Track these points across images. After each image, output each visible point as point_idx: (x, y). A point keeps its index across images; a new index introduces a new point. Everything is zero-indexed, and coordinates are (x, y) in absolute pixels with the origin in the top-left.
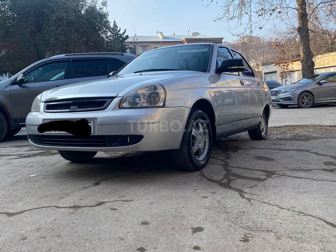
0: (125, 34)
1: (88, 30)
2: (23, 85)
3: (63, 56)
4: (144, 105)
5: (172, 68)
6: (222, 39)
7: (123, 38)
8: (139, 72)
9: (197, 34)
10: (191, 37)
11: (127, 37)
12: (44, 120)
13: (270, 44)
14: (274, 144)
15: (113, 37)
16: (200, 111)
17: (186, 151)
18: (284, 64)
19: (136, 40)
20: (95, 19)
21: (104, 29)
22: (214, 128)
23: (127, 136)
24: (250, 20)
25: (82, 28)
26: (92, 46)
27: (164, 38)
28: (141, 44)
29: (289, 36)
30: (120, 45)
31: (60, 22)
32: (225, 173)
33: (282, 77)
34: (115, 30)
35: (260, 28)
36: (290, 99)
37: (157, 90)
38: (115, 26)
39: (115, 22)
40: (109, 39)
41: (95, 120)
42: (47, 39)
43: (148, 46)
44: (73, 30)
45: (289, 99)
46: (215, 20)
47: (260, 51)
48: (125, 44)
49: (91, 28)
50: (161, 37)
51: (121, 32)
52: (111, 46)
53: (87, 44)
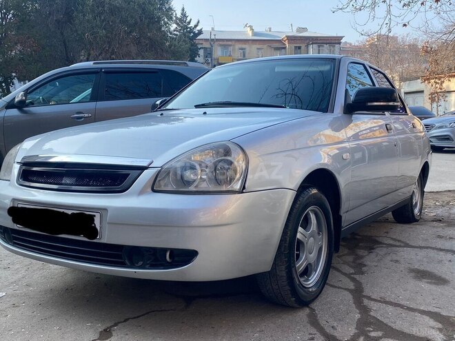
0: (198, 28)
1: (141, 21)
2: (25, 109)
3: (90, 64)
4: (204, 186)
5: (261, 103)
6: (342, 38)
7: (194, 33)
8: (203, 106)
9: (305, 29)
10: (295, 33)
11: (200, 32)
12: (14, 200)
13: (413, 47)
14: (440, 237)
15: (179, 31)
16: (314, 191)
17: (284, 274)
18: (437, 81)
19: (213, 37)
20: (152, 5)
21: (166, 20)
22: (338, 219)
23: (164, 250)
24: (389, 12)
25: (132, 17)
26: (147, 45)
27: (255, 34)
28: (221, 43)
29: (445, 37)
30: (188, 45)
31: (100, 9)
32: (358, 316)
33: (433, 100)
34: (183, 20)
35: (405, 25)
36: (448, 139)
37: (230, 155)
38: (184, 15)
39: (183, 10)
40: (174, 34)
41: (104, 213)
42: (80, 32)
43: (230, 45)
44: (118, 21)
45: (446, 138)
46: (334, 10)
47: (397, 58)
48: (197, 42)
49: (146, 18)
50: (250, 33)
51: (192, 25)
52: (175, 46)
53: (139, 42)
